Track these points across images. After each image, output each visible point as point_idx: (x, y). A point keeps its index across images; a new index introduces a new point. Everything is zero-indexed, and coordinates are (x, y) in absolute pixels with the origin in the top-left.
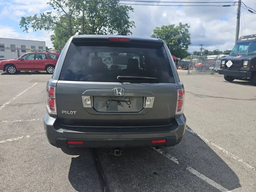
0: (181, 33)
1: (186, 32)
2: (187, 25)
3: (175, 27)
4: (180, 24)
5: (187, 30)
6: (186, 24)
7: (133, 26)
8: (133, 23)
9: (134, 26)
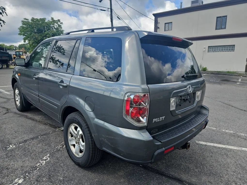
0: (55, 28)
1: (59, 28)
2: (59, 21)
3: (46, 21)
4: (52, 19)
5: (60, 26)
6: (58, 19)
7: (4, 13)
8: (3, 10)
9: (6, 13)
